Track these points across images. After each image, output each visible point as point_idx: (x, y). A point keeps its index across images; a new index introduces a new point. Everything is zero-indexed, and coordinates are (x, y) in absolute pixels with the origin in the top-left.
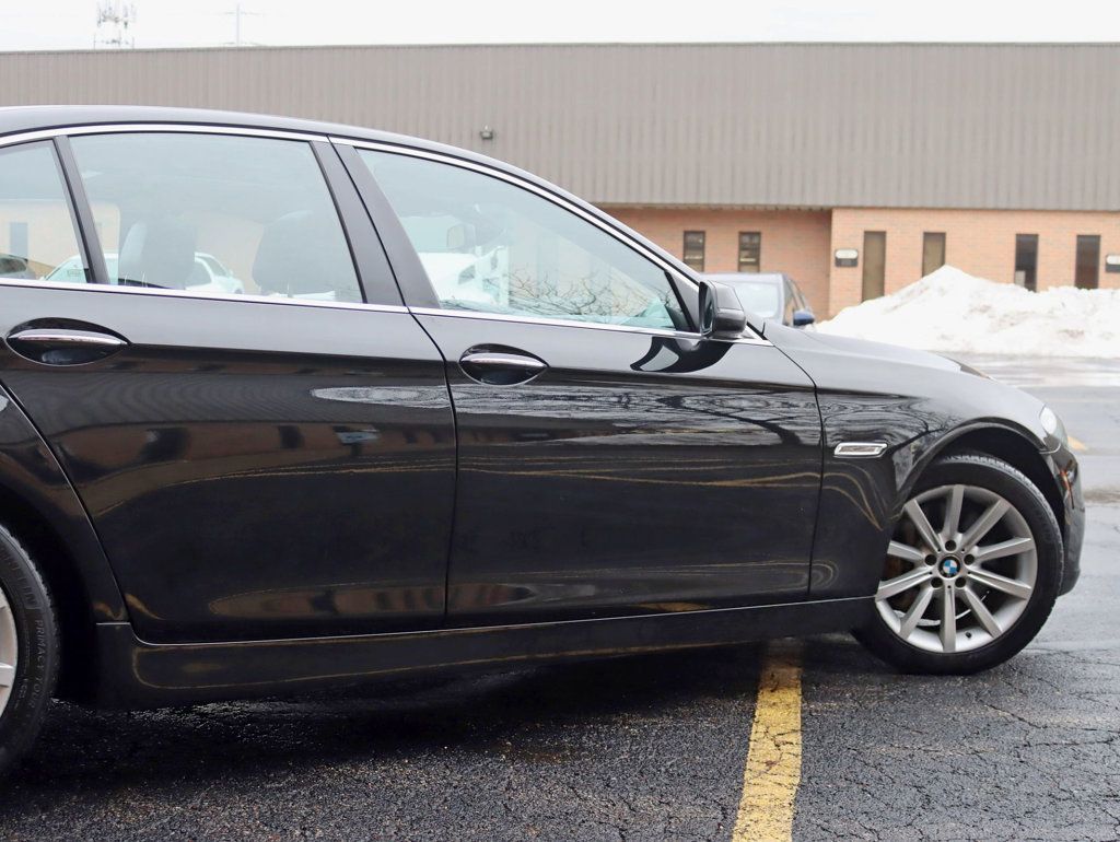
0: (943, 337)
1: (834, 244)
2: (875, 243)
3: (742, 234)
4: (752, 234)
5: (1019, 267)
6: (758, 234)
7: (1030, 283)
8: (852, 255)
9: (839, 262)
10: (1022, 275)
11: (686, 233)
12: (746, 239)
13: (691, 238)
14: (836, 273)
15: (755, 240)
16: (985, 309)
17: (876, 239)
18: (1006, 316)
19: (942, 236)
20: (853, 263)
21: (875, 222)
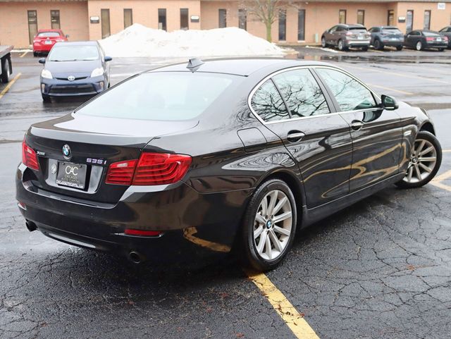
0: (138, 52)
1: (90, 15)
2: (106, 13)
3: (51, 11)
4: (55, 11)
5: (160, 21)
6: (58, 11)
7: (164, 27)
8: (97, 19)
9: (92, 22)
10: (161, 24)
11: (28, 11)
12: (53, 13)
13: (30, 13)
14: (91, 26)
15: (57, 13)
16: (152, 40)
17: (106, 12)
18: (160, 42)
19: (131, 10)
20: (98, 22)
21: (105, 5)
